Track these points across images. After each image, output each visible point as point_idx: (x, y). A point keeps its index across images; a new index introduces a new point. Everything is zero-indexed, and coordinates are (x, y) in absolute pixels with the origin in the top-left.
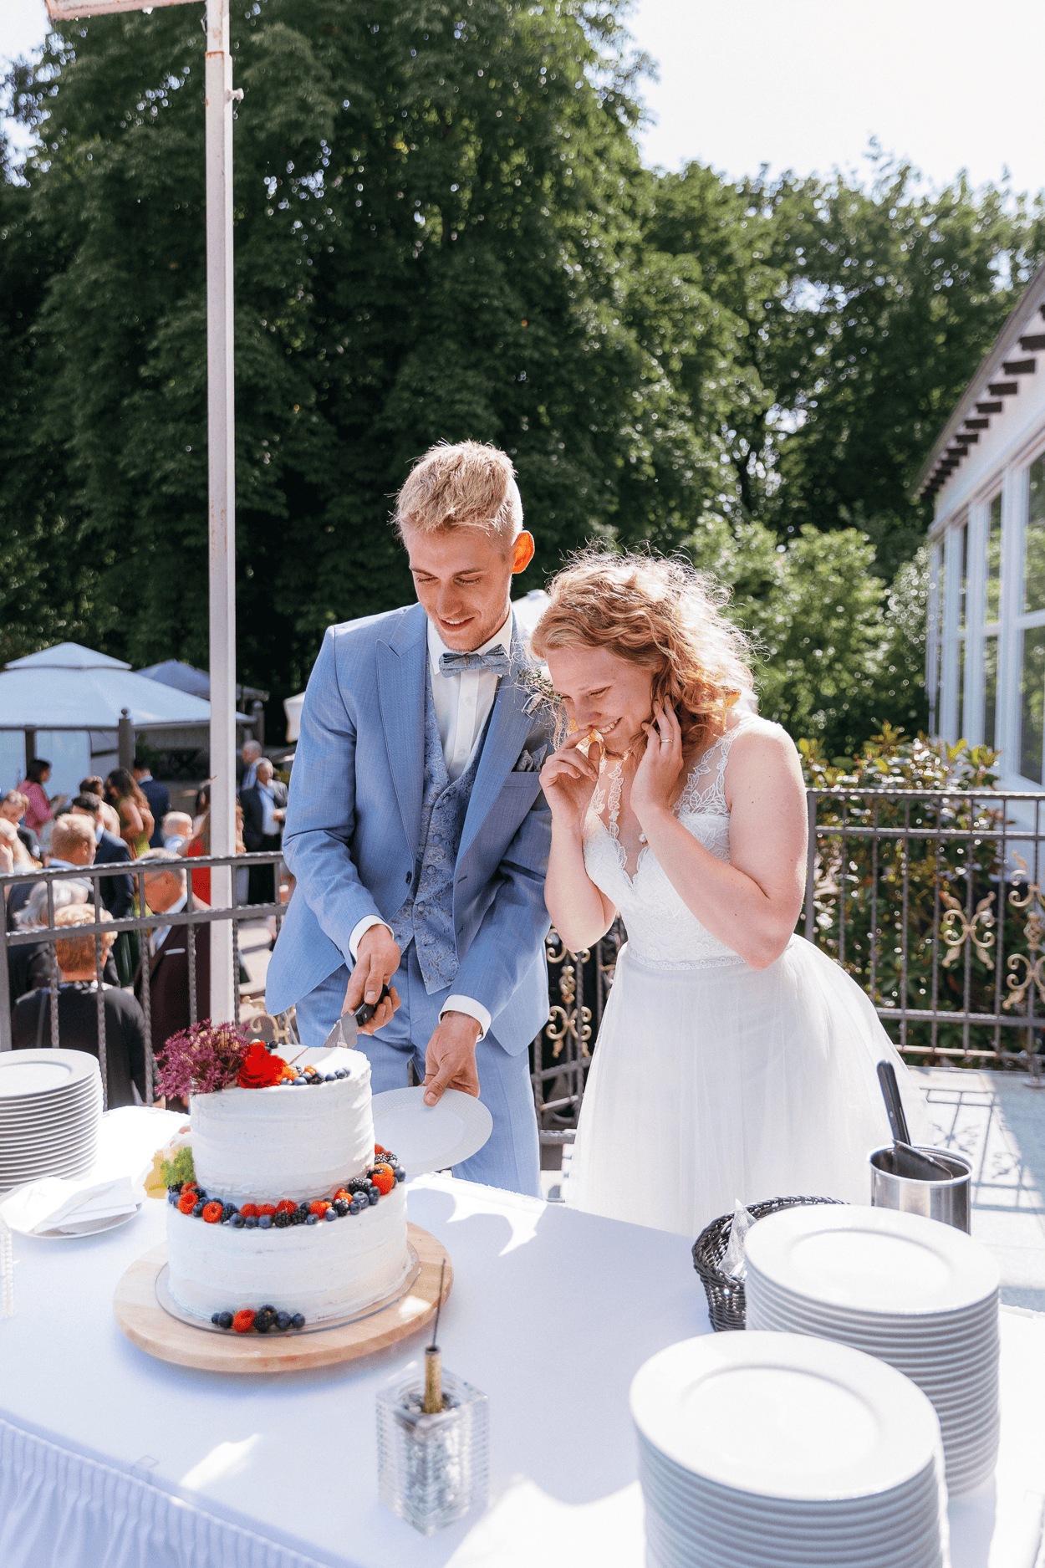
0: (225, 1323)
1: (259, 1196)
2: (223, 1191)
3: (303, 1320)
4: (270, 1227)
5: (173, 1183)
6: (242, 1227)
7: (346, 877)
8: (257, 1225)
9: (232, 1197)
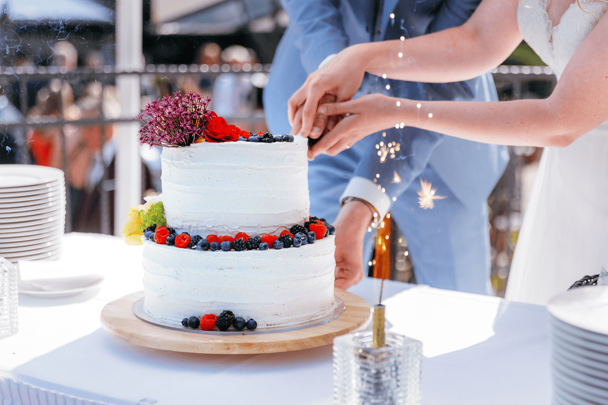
0: (193, 324)
1: (220, 229)
2: (190, 227)
3: (255, 323)
4: (230, 250)
5: (148, 225)
6: (207, 250)
7: (325, 20)
8: (219, 248)
9: (198, 231)
